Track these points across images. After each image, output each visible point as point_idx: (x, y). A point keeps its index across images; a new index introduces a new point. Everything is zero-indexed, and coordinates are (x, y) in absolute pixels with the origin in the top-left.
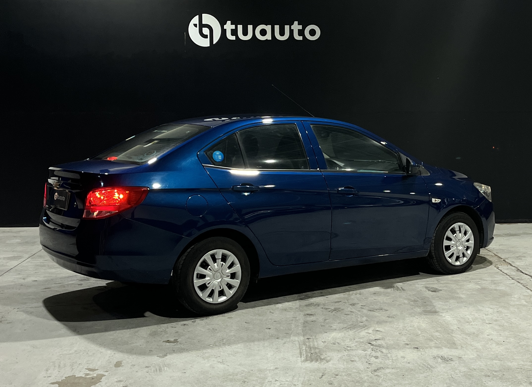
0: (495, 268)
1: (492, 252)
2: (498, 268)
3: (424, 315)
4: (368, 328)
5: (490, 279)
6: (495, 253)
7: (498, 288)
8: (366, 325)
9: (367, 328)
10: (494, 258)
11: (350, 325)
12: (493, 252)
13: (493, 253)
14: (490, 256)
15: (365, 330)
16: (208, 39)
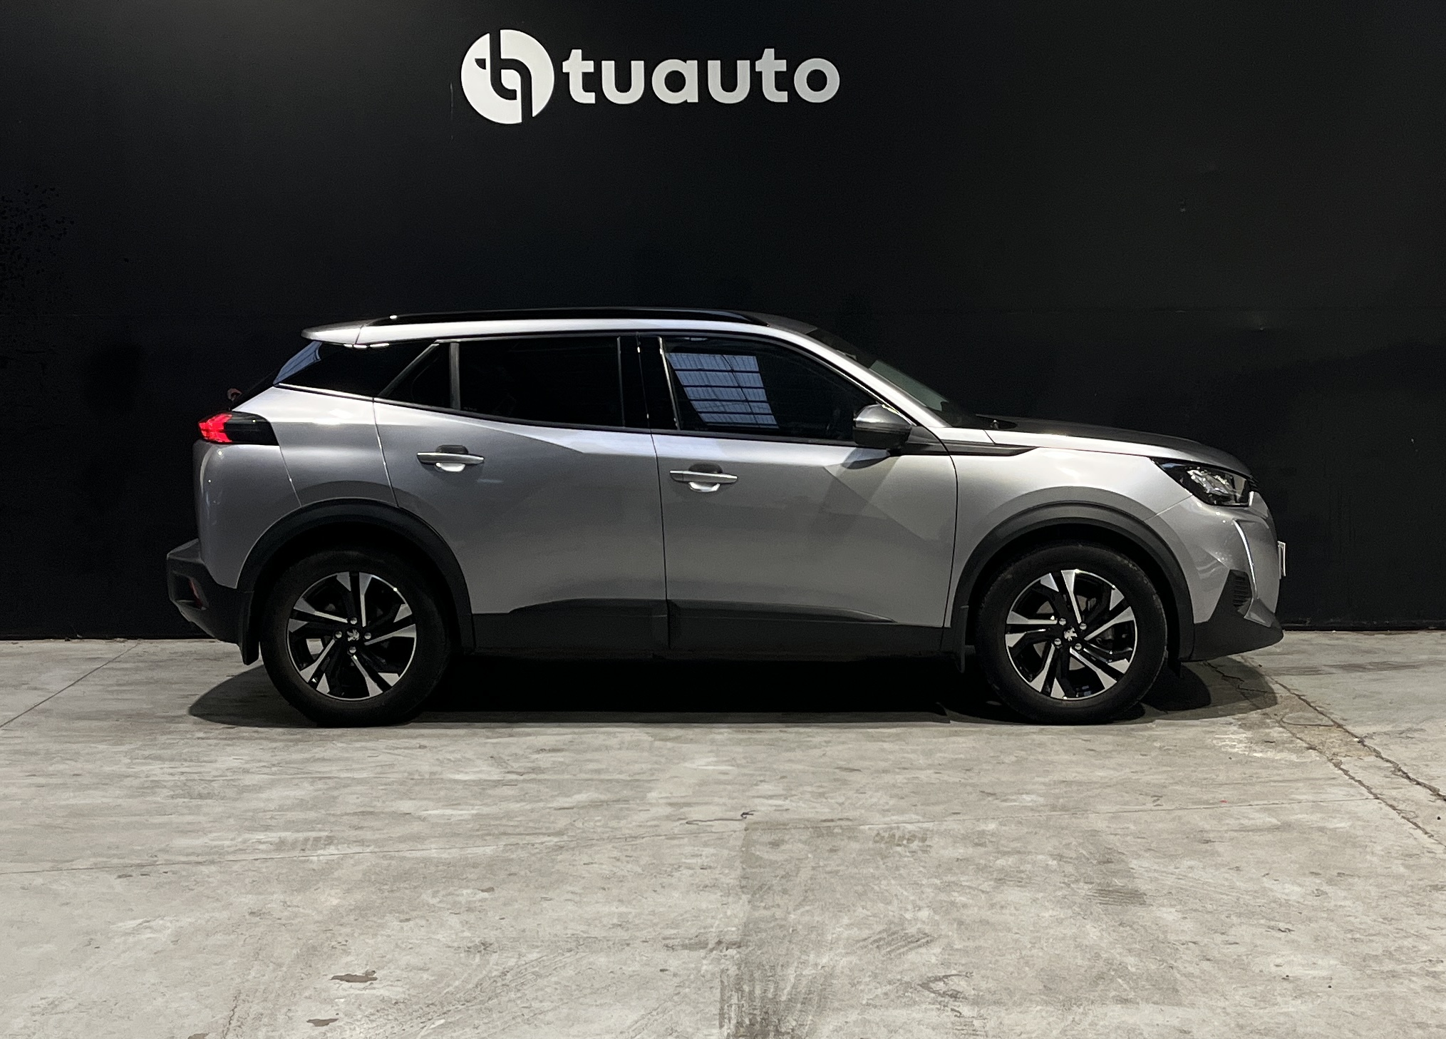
0: (1331, 765)
1: (1329, 718)
2: (1337, 765)
3: (1100, 903)
4: (931, 941)
5: (1310, 798)
6: (1338, 721)
7: (1330, 825)
8: (925, 934)
9: (927, 942)
10: (1333, 735)
11: (880, 932)
12: (1332, 717)
13: (1332, 720)
14: (1321, 728)
15: (920, 946)
16: (518, 103)
